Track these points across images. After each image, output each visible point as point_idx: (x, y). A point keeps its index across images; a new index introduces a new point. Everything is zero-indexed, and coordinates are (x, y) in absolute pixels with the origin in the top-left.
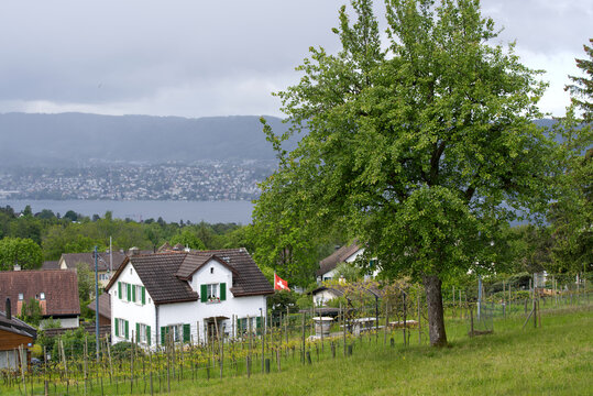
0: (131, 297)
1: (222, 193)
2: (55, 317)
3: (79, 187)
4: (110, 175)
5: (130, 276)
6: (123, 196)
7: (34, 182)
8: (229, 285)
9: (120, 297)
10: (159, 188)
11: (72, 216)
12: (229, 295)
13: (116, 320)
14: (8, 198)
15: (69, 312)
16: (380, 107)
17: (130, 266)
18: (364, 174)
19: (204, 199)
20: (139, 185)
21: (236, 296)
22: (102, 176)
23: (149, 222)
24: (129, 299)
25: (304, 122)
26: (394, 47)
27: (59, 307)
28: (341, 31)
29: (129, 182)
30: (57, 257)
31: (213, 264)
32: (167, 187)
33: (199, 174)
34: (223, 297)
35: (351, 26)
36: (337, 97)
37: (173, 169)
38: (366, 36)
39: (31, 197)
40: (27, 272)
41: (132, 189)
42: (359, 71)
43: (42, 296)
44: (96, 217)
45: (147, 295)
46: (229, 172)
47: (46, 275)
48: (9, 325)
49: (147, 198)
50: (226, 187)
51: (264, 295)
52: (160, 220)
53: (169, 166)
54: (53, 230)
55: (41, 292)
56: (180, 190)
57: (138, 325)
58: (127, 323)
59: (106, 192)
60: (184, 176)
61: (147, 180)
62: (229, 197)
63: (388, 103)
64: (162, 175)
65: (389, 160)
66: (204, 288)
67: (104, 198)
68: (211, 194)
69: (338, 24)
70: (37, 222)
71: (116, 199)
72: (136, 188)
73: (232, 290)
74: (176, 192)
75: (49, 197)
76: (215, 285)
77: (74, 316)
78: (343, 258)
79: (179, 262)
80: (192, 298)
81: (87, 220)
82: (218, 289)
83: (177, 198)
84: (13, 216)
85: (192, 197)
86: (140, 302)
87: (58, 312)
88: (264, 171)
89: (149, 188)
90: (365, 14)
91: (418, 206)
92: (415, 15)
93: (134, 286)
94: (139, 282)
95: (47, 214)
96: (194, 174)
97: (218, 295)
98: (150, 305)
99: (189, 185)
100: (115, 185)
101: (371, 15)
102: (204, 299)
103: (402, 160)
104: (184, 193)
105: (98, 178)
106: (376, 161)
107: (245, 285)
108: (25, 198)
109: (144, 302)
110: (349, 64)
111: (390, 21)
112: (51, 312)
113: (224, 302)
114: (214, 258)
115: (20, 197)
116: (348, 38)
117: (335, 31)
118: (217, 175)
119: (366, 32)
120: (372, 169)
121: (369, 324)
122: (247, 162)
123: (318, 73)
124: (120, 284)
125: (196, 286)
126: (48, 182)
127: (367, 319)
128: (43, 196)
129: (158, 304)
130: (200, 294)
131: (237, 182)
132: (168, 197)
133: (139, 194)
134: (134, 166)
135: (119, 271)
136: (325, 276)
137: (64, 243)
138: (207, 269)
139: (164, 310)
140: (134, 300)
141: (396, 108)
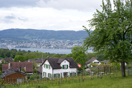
0: (47, 67)
1: (62, 47)
2: (28, 72)
3: (31, 45)
4: (38, 43)
5: (47, 63)
6: (40, 47)
7: (21, 44)
8: (69, 65)
9: (45, 67)
10: (48, 46)
11: (29, 51)
12: (69, 67)
13: (43, 72)
14: (15, 47)
15: (31, 71)
16: (112, 23)
17: (47, 60)
18: (109, 37)
19: (58, 48)
20: (44, 45)
21: (70, 68)
22: (36, 43)
23: (46, 53)
24: (46, 68)
25: (94, 26)
26: (115, 10)
27: (29, 70)
28: (103, 6)
29: (42, 44)
30: (27, 60)
31: (65, 61)
32: (50, 46)
33: (57, 43)
34: (67, 68)
35: (105, 5)
36: (101, 21)
37: (52, 42)
38: (108, 7)
39: (20, 47)
40: (22, 62)
41: (42, 46)
42: (107, 15)
43: (25, 68)
44: (35, 52)
45: (51, 67)
46: (64, 43)
47: (26, 63)
48: (21, 73)
49: (46, 48)
50: (63, 46)
51: (76, 68)
52: (49, 53)
53: (51, 41)
54: (26, 54)
55: (25, 67)
56: (53, 46)
57: (48, 74)
58: (46, 73)
59: (37, 46)
60: (54, 43)
61: (46, 44)
62: (64, 48)
63: (114, 22)
64: (49, 43)
65: (114, 34)
66: (63, 66)
67: (36, 48)
68: (60, 47)
69: (102, 5)
70: (22, 52)
71: (39, 48)
72: (43, 46)
73: (69, 66)
74: (52, 47)
75: (24, 47)
76: (66, 65)
77: (32, 72)
78: (91, 61)
79: (58, 60)
80: (61, 68)
81: (33, 52)
82: (66, 66)
83: (52, 48)
84: (17, 51)
85: (56, 48)
86: (49, 69)
87: (28, 71)
88: (72, 43)
89: (46, 46)
90: (108, 2)
91: (121, 45)
92: (120, 2)
93: (48, 65)
94: (49, 64)
95: (24, 51)
96: (56, 43)
97: (66, 67)
98: (51, 69)
99: (55, 45)
100: (39, 45)
101: (110, 2)
102: (63, 68)
103: (117, 34)
104: (54, 47)
105: (35, 43)
106: (111, 34)
107: (72, 65)
108: (19, 47)
109: (50, 68)
110: (104, 13)
111: (114, 4)
112: (27, 71)
113: (67, 69)
114: (66, 59)
115: (18, 47)
116: (104, 7)
117: (101, 6)
118: (61, 43)
119: (108, 6)
120: (111, 36)
121: (102, 74)
122: (68, 41)
123: (97, 15)
124: (44, 64)
125: (61, 65)
126: (24, 44)
127: (102, 73)
128: (23, 47)
129: (53, 69)
130: (62, 67)
131: (65, 45)
132: (50, 48)
133: (44, 47)
134: (43, 41)
135: (45, 62)
136: (87, 65)
137: (28, 57)
138: (64, 62)
139: (54, 70)
140: (48, 68)
141: (116, 23)
